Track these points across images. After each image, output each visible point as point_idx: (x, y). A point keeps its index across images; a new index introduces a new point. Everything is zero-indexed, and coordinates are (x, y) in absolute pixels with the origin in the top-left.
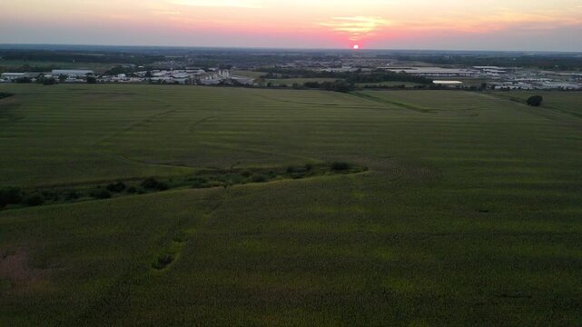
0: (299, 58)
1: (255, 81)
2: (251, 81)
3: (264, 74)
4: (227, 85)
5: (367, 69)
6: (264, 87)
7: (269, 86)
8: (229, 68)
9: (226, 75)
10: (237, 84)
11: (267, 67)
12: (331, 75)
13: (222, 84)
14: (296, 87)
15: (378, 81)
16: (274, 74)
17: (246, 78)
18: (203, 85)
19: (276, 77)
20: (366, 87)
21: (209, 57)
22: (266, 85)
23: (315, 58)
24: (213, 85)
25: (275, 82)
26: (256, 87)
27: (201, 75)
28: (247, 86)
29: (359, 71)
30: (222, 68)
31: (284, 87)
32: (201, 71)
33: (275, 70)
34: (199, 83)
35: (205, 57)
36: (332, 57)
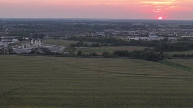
0: (107, 28)
1: (65, 50)
2: (62, 49)
3: (75, 42)
4: (39, 54)
5: (173, 38)
6: (74, 56)
7: (80, 54)
8: (42, 37)
9: (38, 43)
10: (48, 53)
11: (78, 36)
12: (139, 43)
13: (33, 53)
14: (106, 55)
15: (185, 50)
16: (85, 43)
17: (57, 47)
18: (15, 54)
19: (86, 46)
20: (175, 56)
21: (25, 27)
22: (76, 53)
23: (123, 28)
24: (24, 54)
25: (86, 51)
26: (67, 56)
27: (15, 44)
28: (58, 54)
29: (166, 40)
30: (35, 37)
31: (94, 55)
32: (15, 40)
33: (85, 39)
34: (11, 53)
35: (20, 27)
36: (138, 27)
